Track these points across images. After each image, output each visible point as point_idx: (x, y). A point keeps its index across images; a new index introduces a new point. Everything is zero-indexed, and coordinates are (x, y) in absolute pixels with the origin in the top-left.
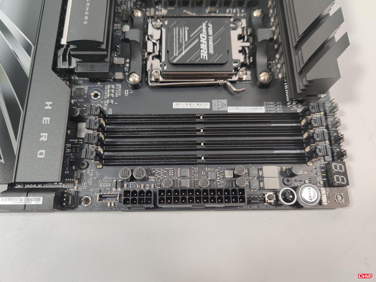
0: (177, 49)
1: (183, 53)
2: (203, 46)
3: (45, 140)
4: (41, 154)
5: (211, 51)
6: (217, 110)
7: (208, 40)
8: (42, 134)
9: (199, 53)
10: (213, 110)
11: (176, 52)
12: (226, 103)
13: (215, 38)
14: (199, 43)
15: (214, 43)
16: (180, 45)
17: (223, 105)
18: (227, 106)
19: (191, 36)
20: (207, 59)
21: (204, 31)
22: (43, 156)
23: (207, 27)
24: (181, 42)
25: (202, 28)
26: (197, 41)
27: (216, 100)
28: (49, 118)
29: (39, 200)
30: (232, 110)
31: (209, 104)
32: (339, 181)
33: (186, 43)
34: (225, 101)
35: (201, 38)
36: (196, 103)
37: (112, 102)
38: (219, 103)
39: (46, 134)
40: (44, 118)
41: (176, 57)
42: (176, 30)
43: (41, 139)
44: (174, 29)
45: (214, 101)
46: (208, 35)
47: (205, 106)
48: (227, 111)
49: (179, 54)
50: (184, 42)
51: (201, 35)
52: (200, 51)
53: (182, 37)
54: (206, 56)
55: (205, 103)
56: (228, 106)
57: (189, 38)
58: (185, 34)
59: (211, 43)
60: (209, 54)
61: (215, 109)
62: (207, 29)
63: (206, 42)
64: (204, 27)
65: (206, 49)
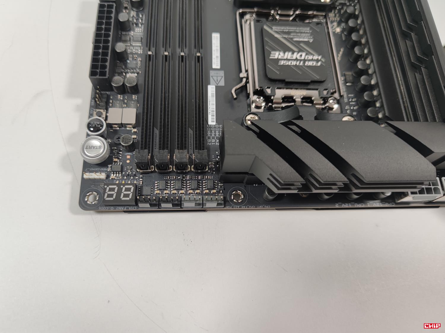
0: (281, 30)
1: (276, 35)
2: (288, 55)
5: (282, 63)
6: (211, 75)
7: (296, 59)
9: (278, 50)
10: (211, 71)
11: (276, 29)
12: (219, 85)
13: (301, 68)
14: (293, 51)
15: (293, 65)
16: (288, 33)
17: (217, 81)
18: (216, 85)
19: (302, 45)
20: (271, 57)
21: (310, 57)
23: (317, 61)
24: (292, 34)
25: (313, 55)
26: (296, 50)
27: (223, 75)
30: (211, 90)
31: (219, 67)
33: (292, 38)
34: (222, 83)
35: (300, 54)
36: (219, 55)
38: (219, 78)
41: (271, 28)
45: (222, 73)
46: (305, 61)
47: (216, 63)
48: (210, 84)
49: (275, 32)
51: (304, 54)
53: (298, 35)
54: (276, 57)
55: (219, 64)
56: (216, 87)
57: (299, 42)
58: (304, 38)
59: (294, 63)
60: (278, 60)
61: (212, 73)
62: (312, 60)
63: (294, 58)
64: (316, 57)
65: (285, 58)
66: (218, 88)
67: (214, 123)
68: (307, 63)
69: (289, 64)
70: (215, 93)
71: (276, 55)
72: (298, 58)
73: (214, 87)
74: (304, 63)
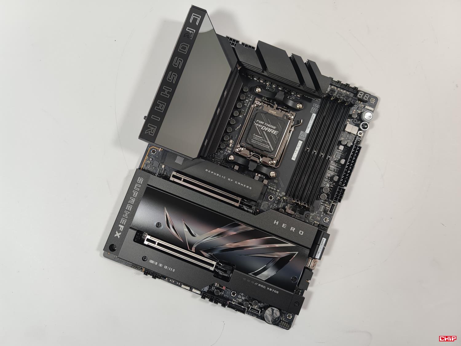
0: (265, 145)
1: (269, 143)
2: (269, 130)
3: (294, 229)
4: (301, 233)
5: (274, 128)
6: (305, 138)
7: (267, 127)
8: (291, 230)
9: (273, 135)
10: (304, 140)
11: (268, 147)
12: (303, 132)
13: (267, 122)
14: (266, 131)
15: (270, 124)
16: (263, 142)
19: (260, 134)
20: (278, 132)
21: (260, 126)
22: (303, 232)
23: (258, 123)
24: (261, 141)
25: (258, 126)
26: (264, 132)
27: (299, 136)
28: (284, 224)
29: (324, 239)
30: (308, 131)
31: (300, 141)
32: (361, 96)
33: (263, 139)
34: (302, 132)
35: (263, 129)
36: (297, 148)
37: (278, 191)
38: (302, 135)
39: (292, 228)
40: (283, 226)
41: (270, 148)
42: (253, 141)
43: (294, 231)
44: (252, 141)
45: (299, 138)
46: (263, 125)
47: (300, 143)
48: (308, 134)
49: (269, 146)
50: (262, 140)
51: (262, 128)
52: (272, 133)
53: (259, 139)
54: (276, 131)
55: (299, 143)
56: (305, 132)
57: (261, 136)
58: (257, 137)
59: (269, 125)
60: (275, 130)
61: (304, 139)
62: (259, 124)
63: (267, 128)
64: (257, 125)
65: (271, 130)
66: (304, 131)
67: (313, 114)
68: (263, 123)
69: (271, 126)
70: (307, 129)
71: (275, 132)
72: (265, 127)
73: (306, 132)
74: (264, 124)
